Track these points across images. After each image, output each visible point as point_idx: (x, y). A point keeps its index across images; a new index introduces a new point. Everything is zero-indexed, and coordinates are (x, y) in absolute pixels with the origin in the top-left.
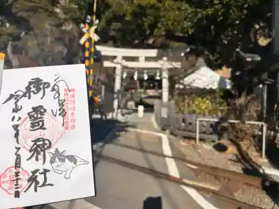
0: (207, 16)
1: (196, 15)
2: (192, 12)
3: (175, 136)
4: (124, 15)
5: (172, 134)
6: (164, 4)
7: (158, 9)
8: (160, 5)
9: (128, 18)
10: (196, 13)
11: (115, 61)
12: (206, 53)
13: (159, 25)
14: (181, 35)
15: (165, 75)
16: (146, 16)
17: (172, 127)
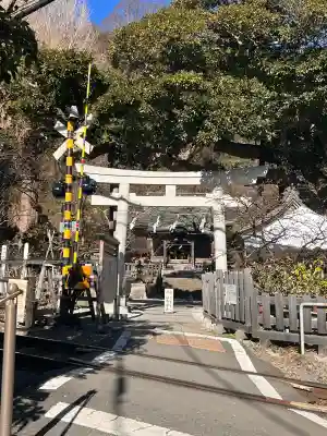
0: (303, 106)
1: (281, 104)
2: (273, 99)
3: (256, 340)
4: (137, 104)
5: (249, 337)
6: (217, 83)
7: (204, 92)
8: (209, 84)
9: (144, 109)
10: (281, 100)
11: (115, 194)
12: (301, 178)
13: (207, 123)
14: (241, 141)
15: (220, 222)
16: (180, 106)
17: (248, 324)
